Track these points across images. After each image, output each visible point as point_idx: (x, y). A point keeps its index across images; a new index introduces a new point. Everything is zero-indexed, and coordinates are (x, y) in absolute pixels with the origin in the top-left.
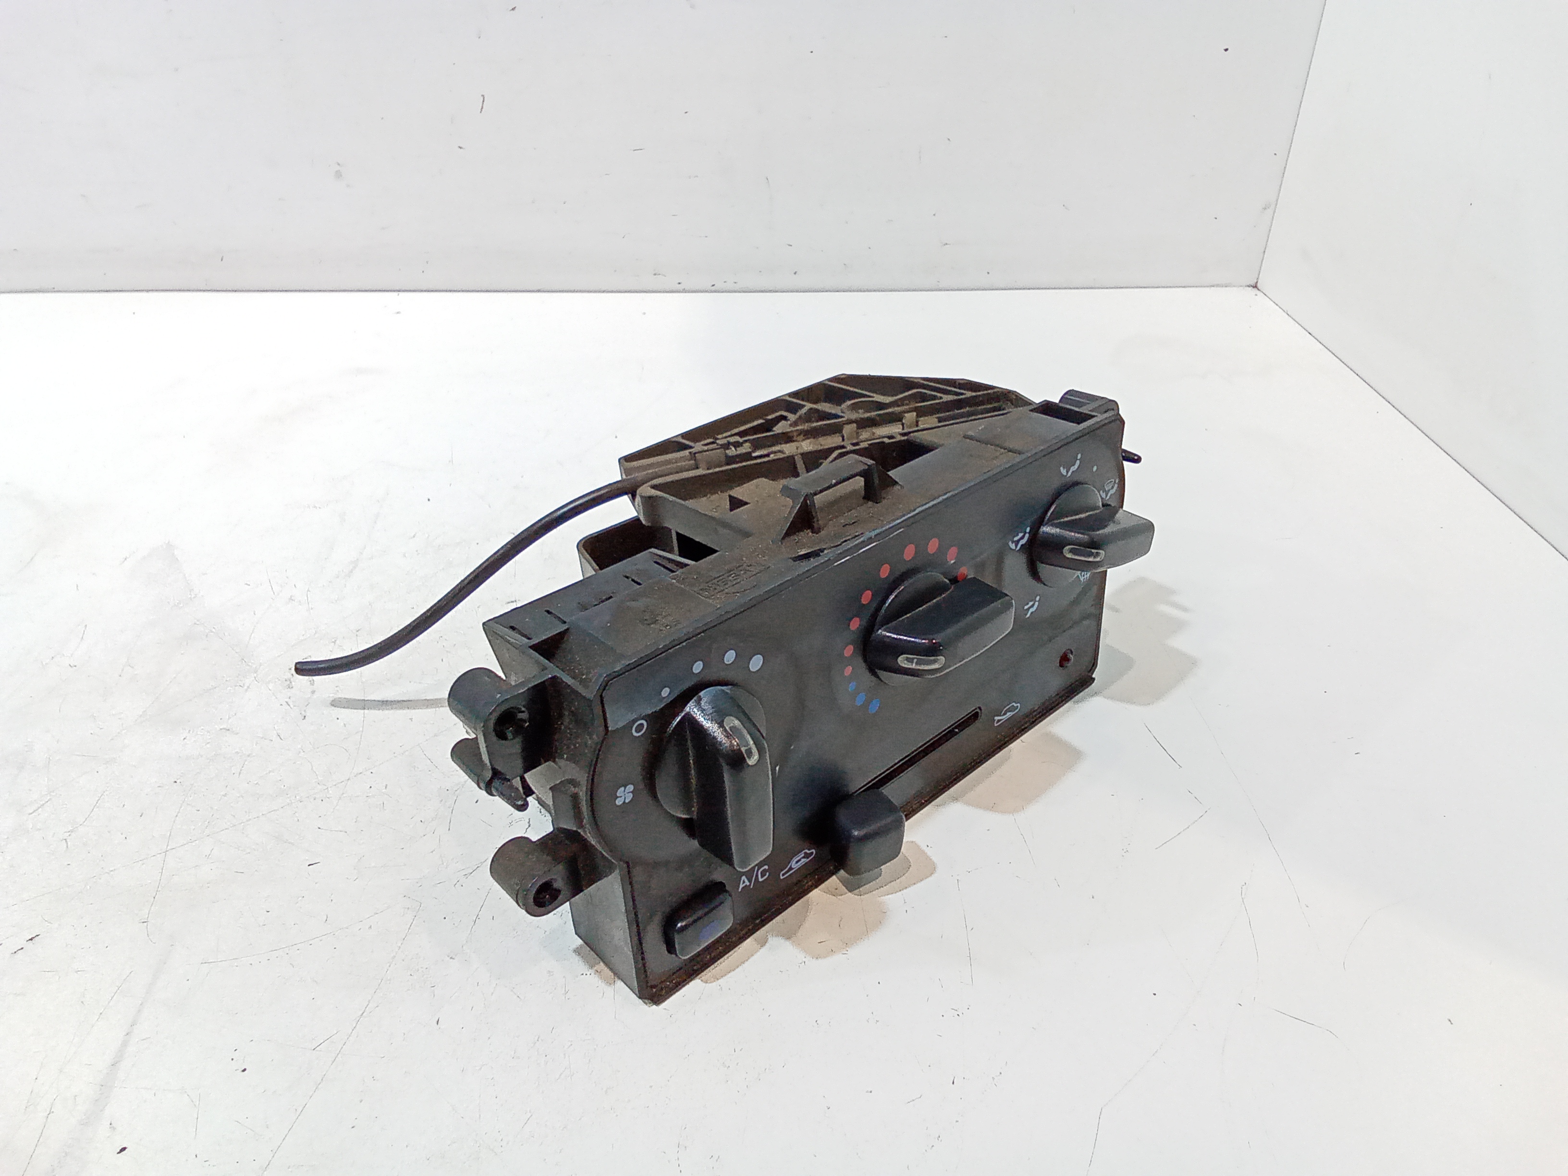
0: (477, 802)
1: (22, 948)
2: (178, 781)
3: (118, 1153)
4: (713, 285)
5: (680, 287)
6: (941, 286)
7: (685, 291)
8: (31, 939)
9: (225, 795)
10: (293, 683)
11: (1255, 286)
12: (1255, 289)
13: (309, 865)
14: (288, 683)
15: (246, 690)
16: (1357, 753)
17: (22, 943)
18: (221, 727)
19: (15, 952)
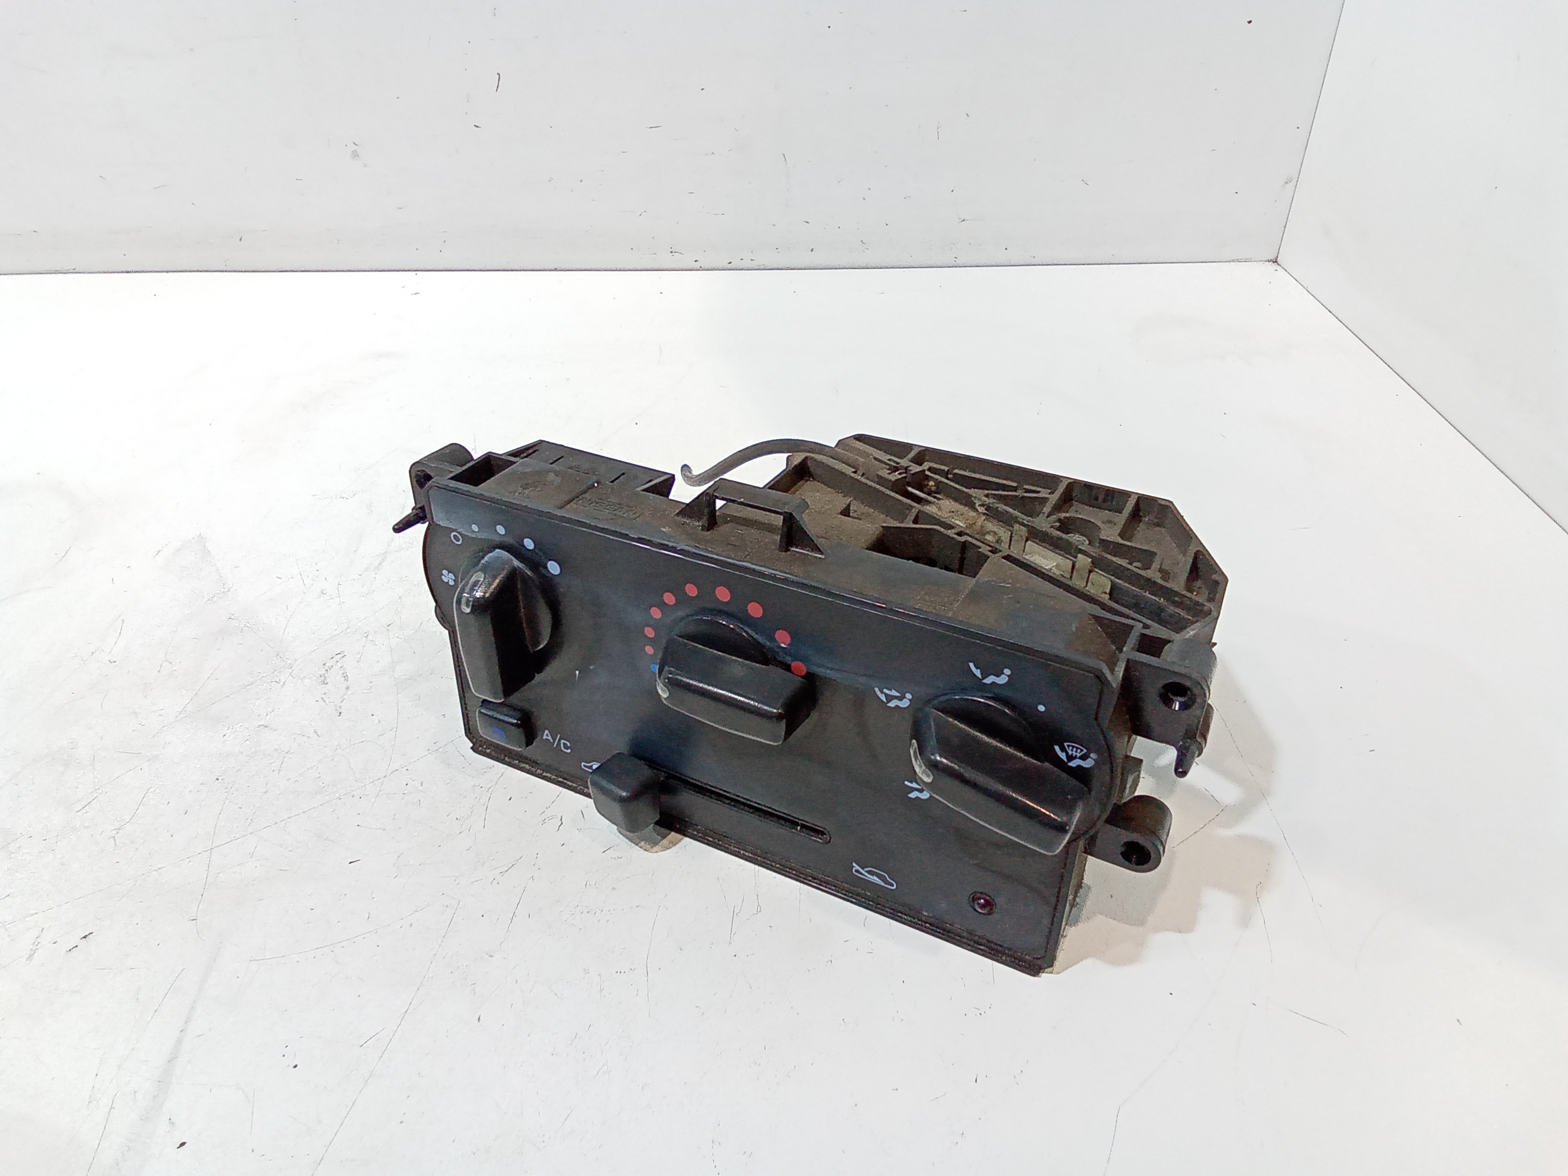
0: (510, 799)
1: (77, 946)
2: (220, 778)
3: (178, 1148)
4: (730, 263)
5: (697, 265)
6: (958, 262)
7: (701, 269)
8: (85, 937)
9: (266, 792)
10: (328, 679)
11: (1275, 261)
12: (1276, 264)
13: (350, 863)
14: (323, 678)
15: (282, 687)
16: (1373, 750)
17: (75, 940)
18: (260, 724)
19: (70, 950)
